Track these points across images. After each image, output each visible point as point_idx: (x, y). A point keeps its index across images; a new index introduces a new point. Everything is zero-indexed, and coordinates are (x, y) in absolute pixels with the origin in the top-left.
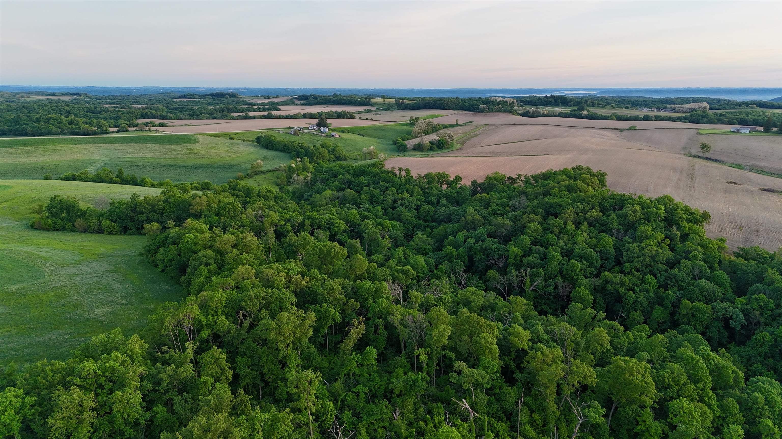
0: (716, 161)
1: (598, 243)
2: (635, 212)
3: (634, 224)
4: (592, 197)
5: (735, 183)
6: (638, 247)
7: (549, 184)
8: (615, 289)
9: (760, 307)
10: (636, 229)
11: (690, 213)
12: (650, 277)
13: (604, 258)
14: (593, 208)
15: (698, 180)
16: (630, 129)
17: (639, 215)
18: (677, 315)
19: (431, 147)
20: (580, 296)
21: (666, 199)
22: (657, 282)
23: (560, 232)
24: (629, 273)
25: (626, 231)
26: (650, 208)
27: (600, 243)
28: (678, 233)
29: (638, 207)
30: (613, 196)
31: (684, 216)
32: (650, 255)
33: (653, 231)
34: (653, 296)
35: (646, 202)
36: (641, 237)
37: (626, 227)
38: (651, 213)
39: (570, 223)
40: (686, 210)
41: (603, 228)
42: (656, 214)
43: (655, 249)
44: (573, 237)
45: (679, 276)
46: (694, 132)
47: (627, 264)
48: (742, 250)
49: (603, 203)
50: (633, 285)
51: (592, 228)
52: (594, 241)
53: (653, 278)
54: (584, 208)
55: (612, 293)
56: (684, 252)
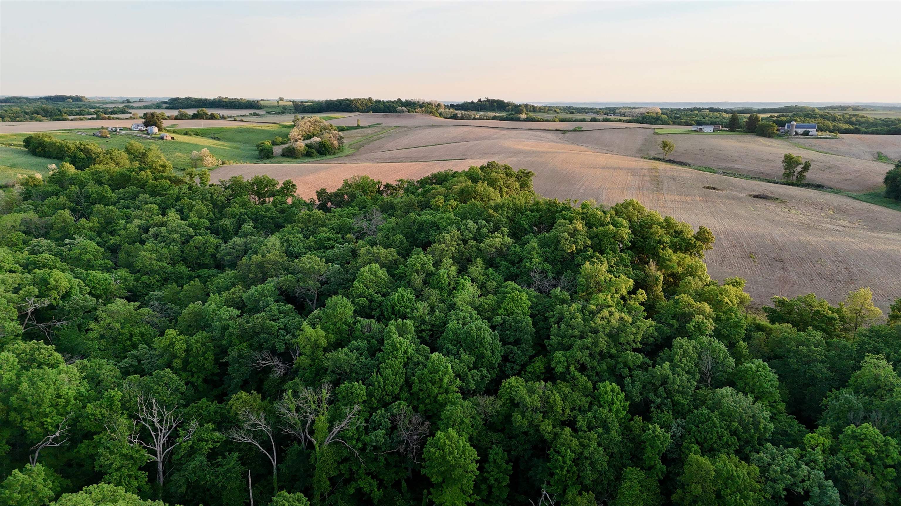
0: (681, 163)
1: (499, 304)
2: (574, 233)
3: (573, 258)
4: (496, 208)
5: (714, 188)
6: (582, 310)
7: (434, 189)
8: (530, 423)
9: (869, 459)
10: (576, 268)
11: (676, 232)
12: (609, 388)
13: (512, 340)
14: (496, 228)
15: (665, 185)
16: (575, 130)
17: (583, 240)
18: (679, 491)
19: (307, 152)
20: (443, 457)
21: (631, 209)
22: (627, 398)
23: (425, 283)
24: (563, 377)
25: (558, 274)
26: (602, 225)
27: (504, 305)
28: (660, 275)
29: (579, 225)
30: (536, 207)
31: (667, 239)
32: (607, 330)
33: (610, 271)
34: (620, 439)
35: (595, 215)
36: (588, 287)
37: (559, 266)
38: (605, 233)
39: (448, 261)
40: (668, 224)
41: (514, 270)
42: (614, 237)
43: (617, 315)
44: (450, 293)
45: (674, 383)
46: (651, 131)
47: (559, 355)
48: (782, 303)
49: (516, 219)
50: (573, 409)
51: (491, 270)
52: (491, 299)
53: (617, 388)
54: (479, 229)
55: (526, 433)
56: (674, 316)
